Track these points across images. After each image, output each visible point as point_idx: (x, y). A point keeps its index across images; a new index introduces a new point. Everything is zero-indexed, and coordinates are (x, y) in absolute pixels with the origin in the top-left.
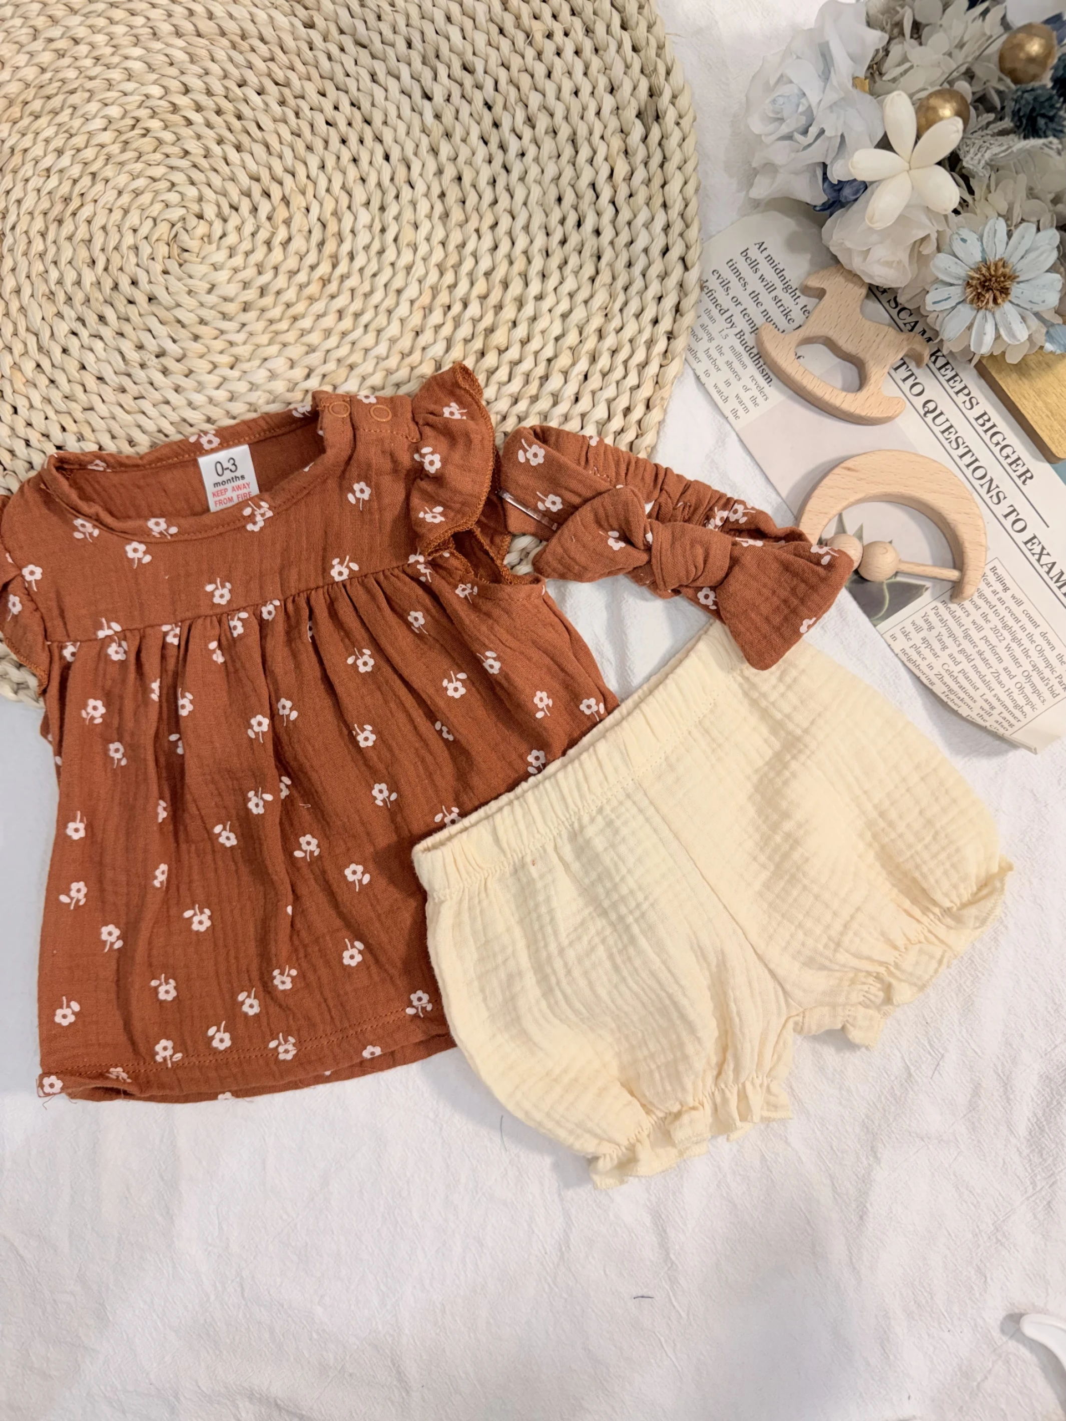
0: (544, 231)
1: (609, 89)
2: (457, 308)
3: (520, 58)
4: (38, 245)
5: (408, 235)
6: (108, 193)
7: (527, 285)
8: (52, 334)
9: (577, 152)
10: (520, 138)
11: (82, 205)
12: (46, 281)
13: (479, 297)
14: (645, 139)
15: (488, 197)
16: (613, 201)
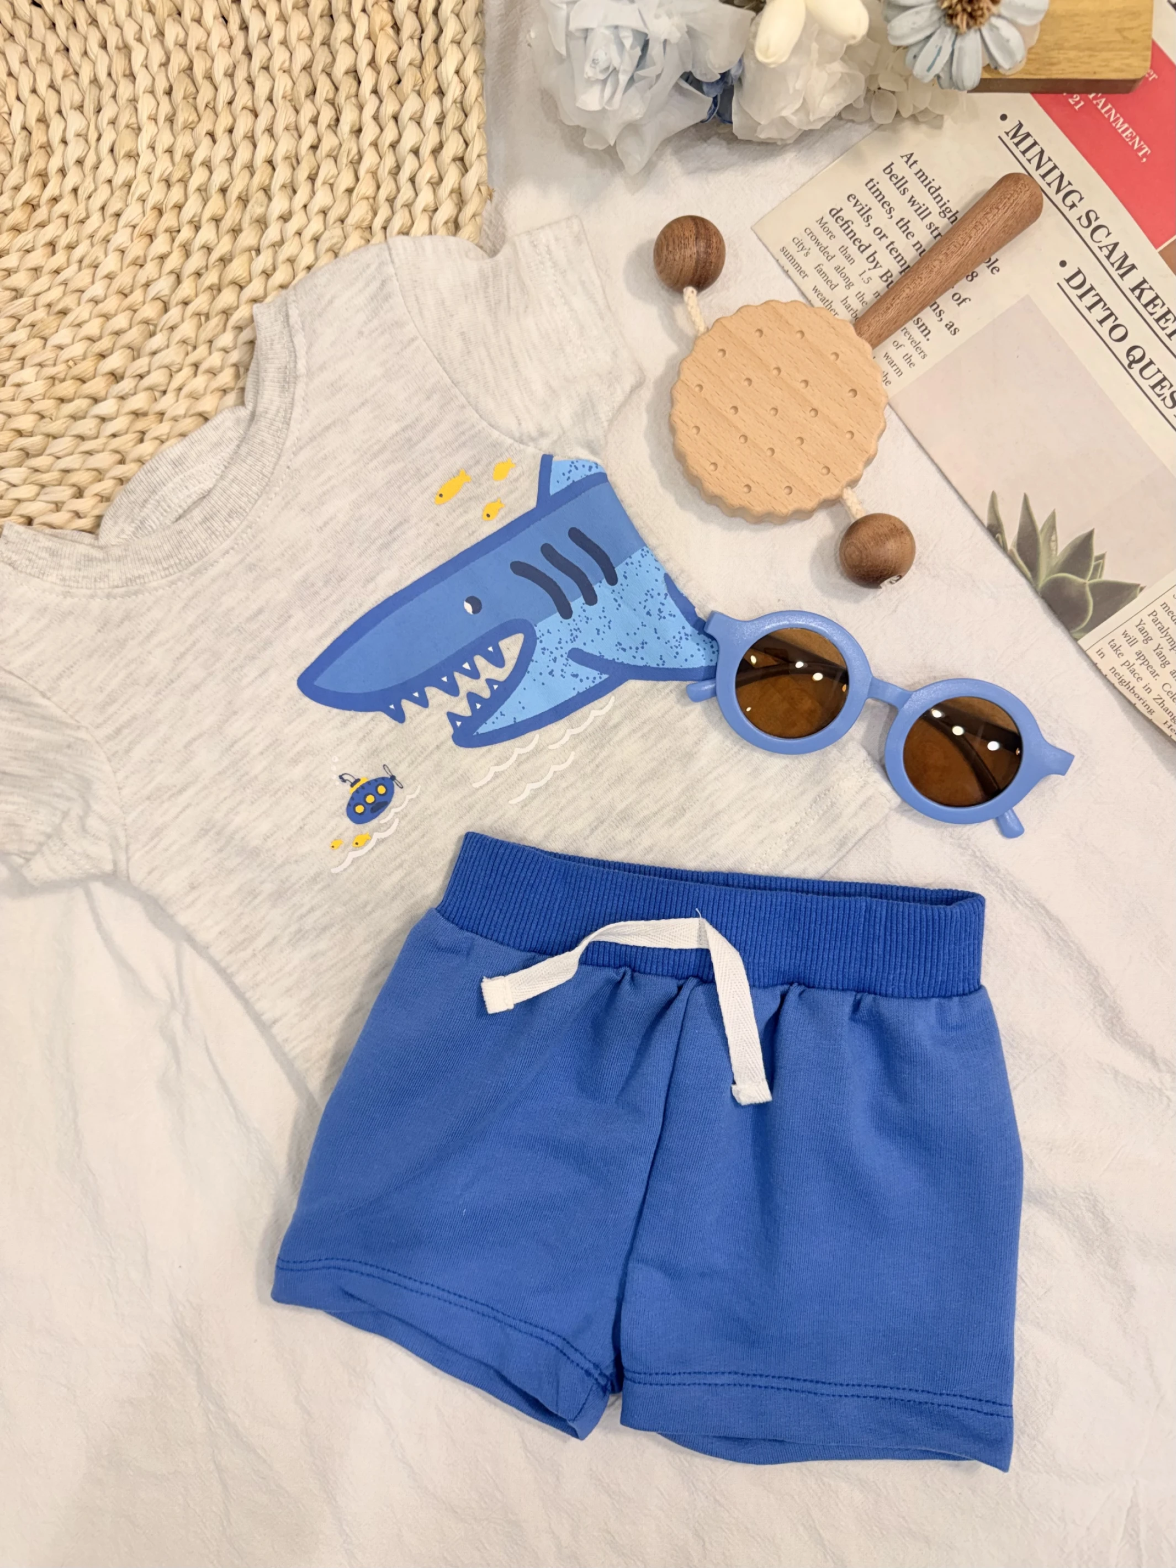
16: (375, 91)
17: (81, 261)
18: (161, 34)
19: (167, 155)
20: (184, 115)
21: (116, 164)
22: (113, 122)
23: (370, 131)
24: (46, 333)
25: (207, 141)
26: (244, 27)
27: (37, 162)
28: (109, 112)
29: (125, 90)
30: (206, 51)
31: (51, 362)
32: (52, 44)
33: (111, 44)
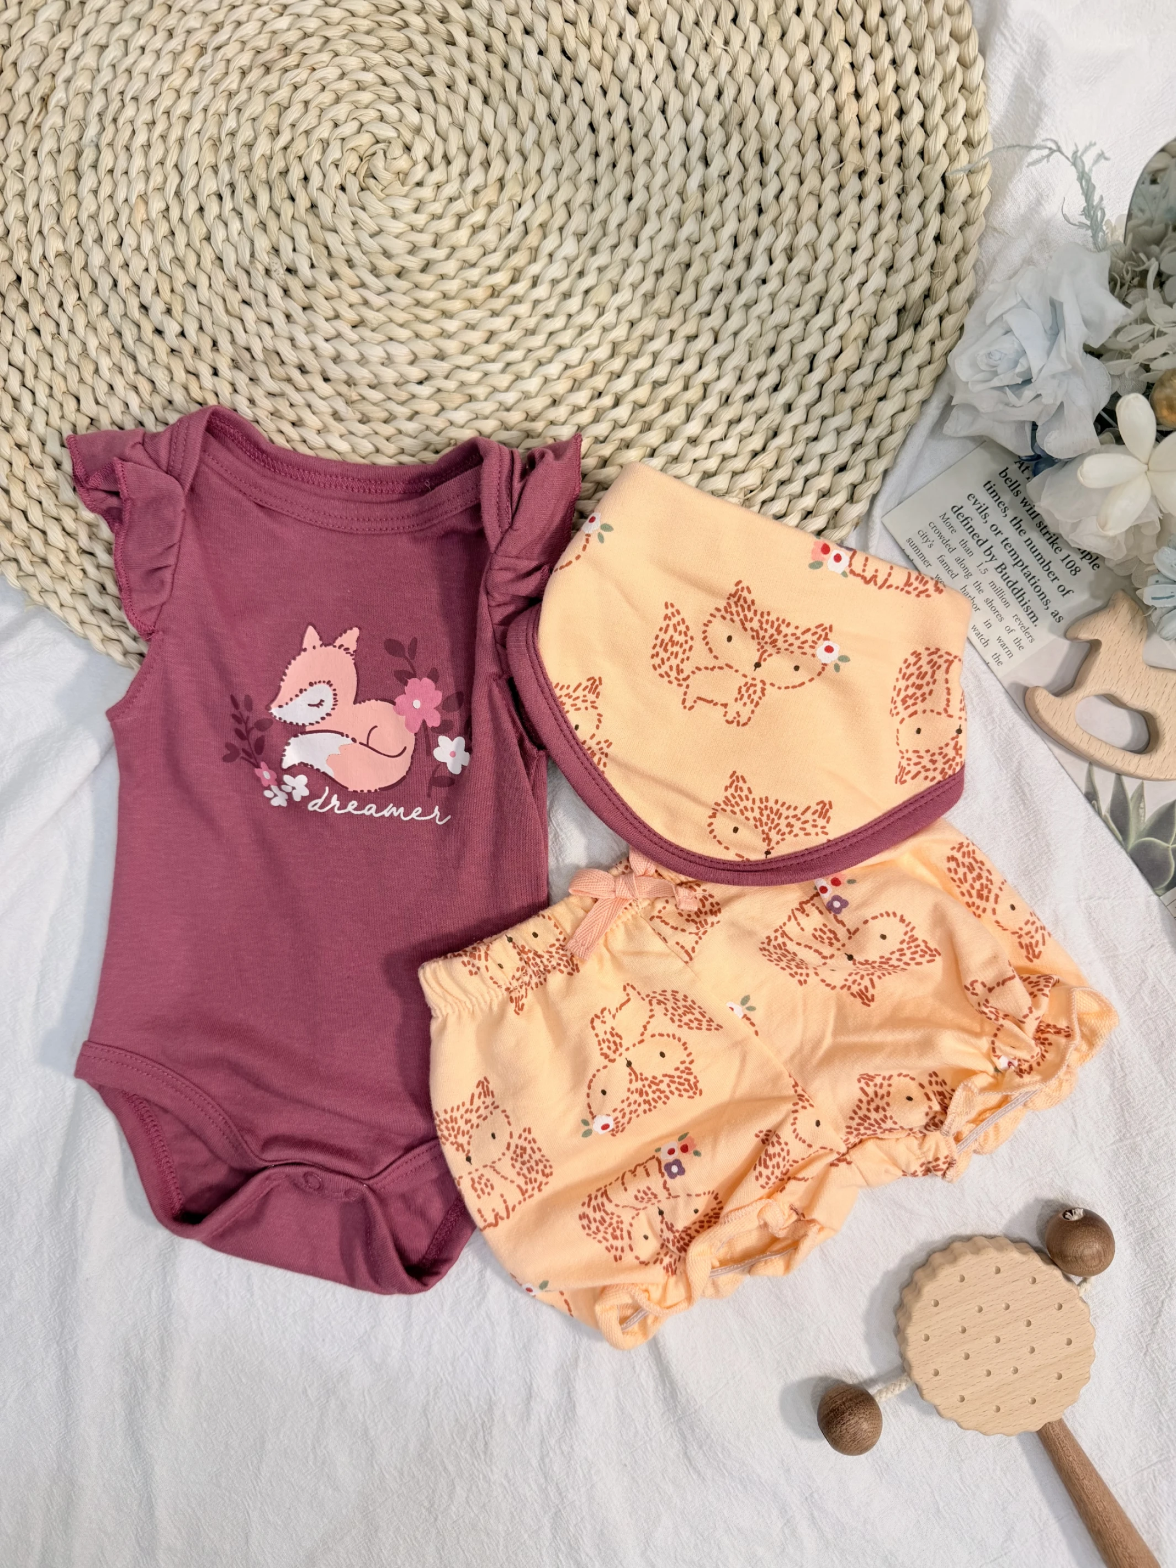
0: (738, 373)
1: (888, 265)
2: (607, 400)
3: (818, 180)
4: (232, 82)
5: (601, 295)
6: (330, 69)
7: (688, 419)
8: (197, 185)
9: (818, 312)
10: (771, 262)
11: (298, 66)
12: (220, 124)
13: (635, 403)
14: (890, 340)
15: (702, 304)
16: (821, 385)
17: (508, 364)
18: (679, 221)
19: (627, 326)
20: (661, 303)
21: (582, 307)
22: (600, 270)
23: (797, 416)
24: (448, 405)
25: (666, 337)
26: (749, 260)
27: (519, 259)
28: (602, 259)
29: (625, 249)
30: (707, 259)
31: (437, 430)
32: (587, 172)
33: (635, 203)
